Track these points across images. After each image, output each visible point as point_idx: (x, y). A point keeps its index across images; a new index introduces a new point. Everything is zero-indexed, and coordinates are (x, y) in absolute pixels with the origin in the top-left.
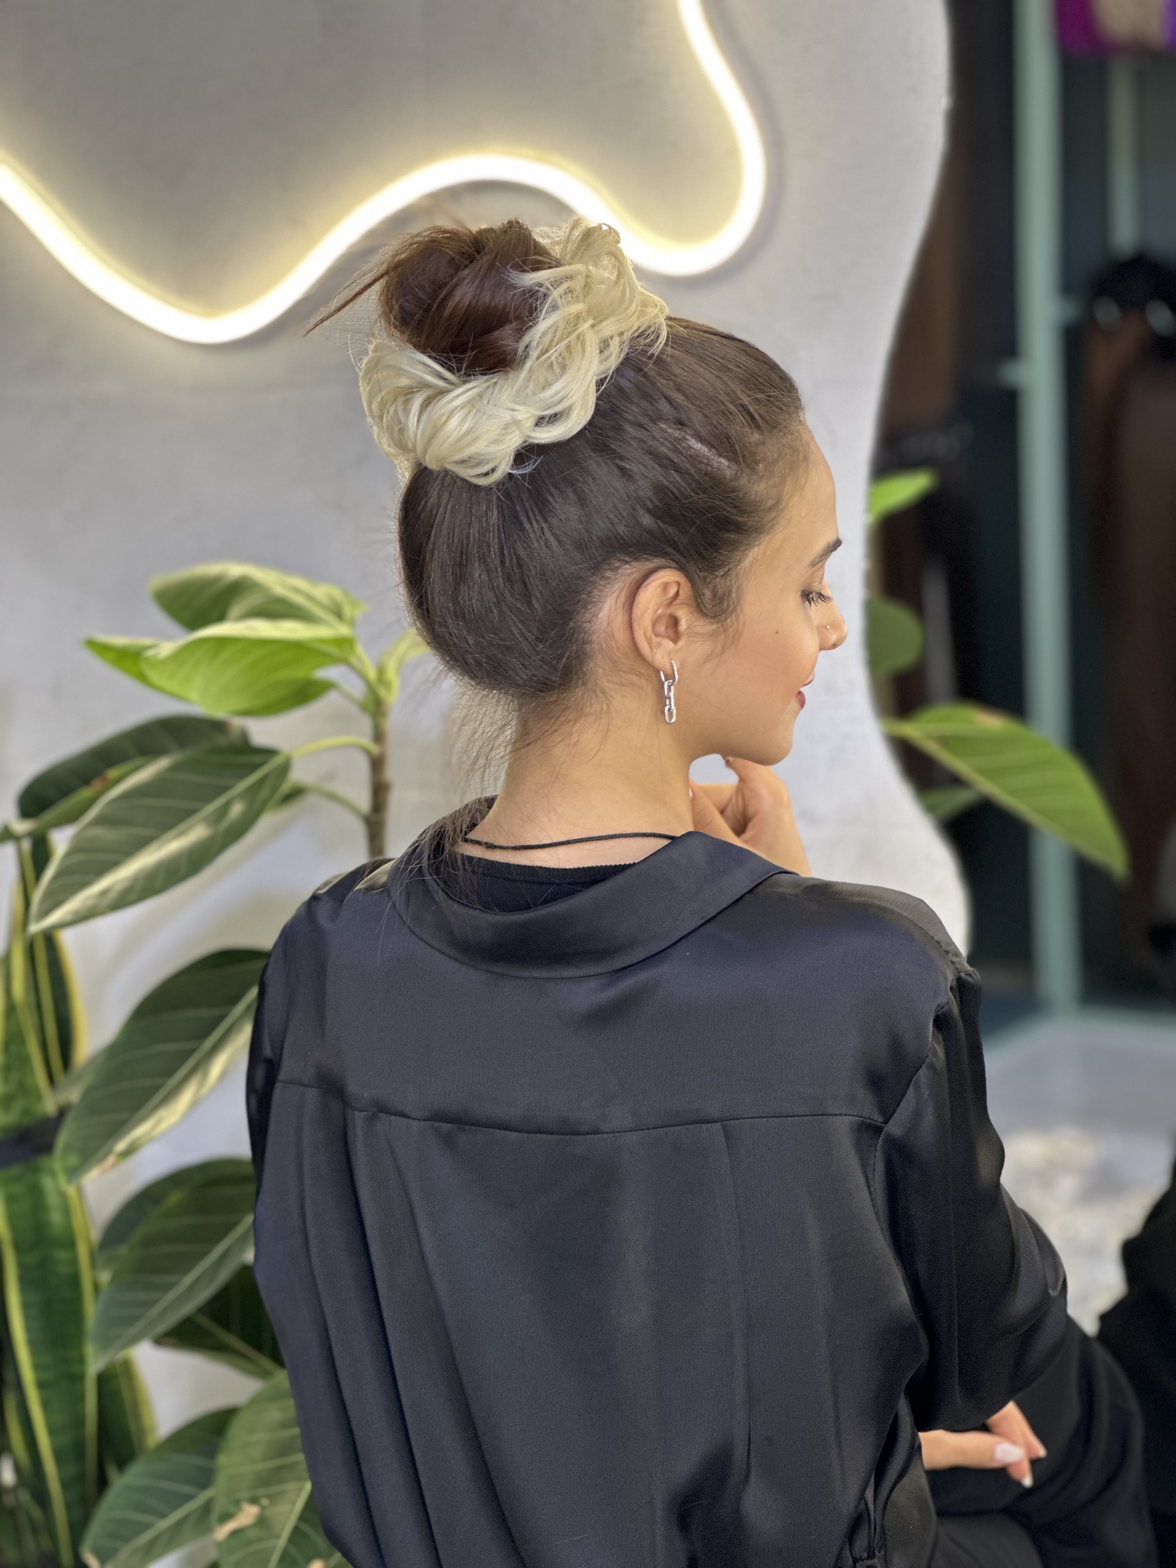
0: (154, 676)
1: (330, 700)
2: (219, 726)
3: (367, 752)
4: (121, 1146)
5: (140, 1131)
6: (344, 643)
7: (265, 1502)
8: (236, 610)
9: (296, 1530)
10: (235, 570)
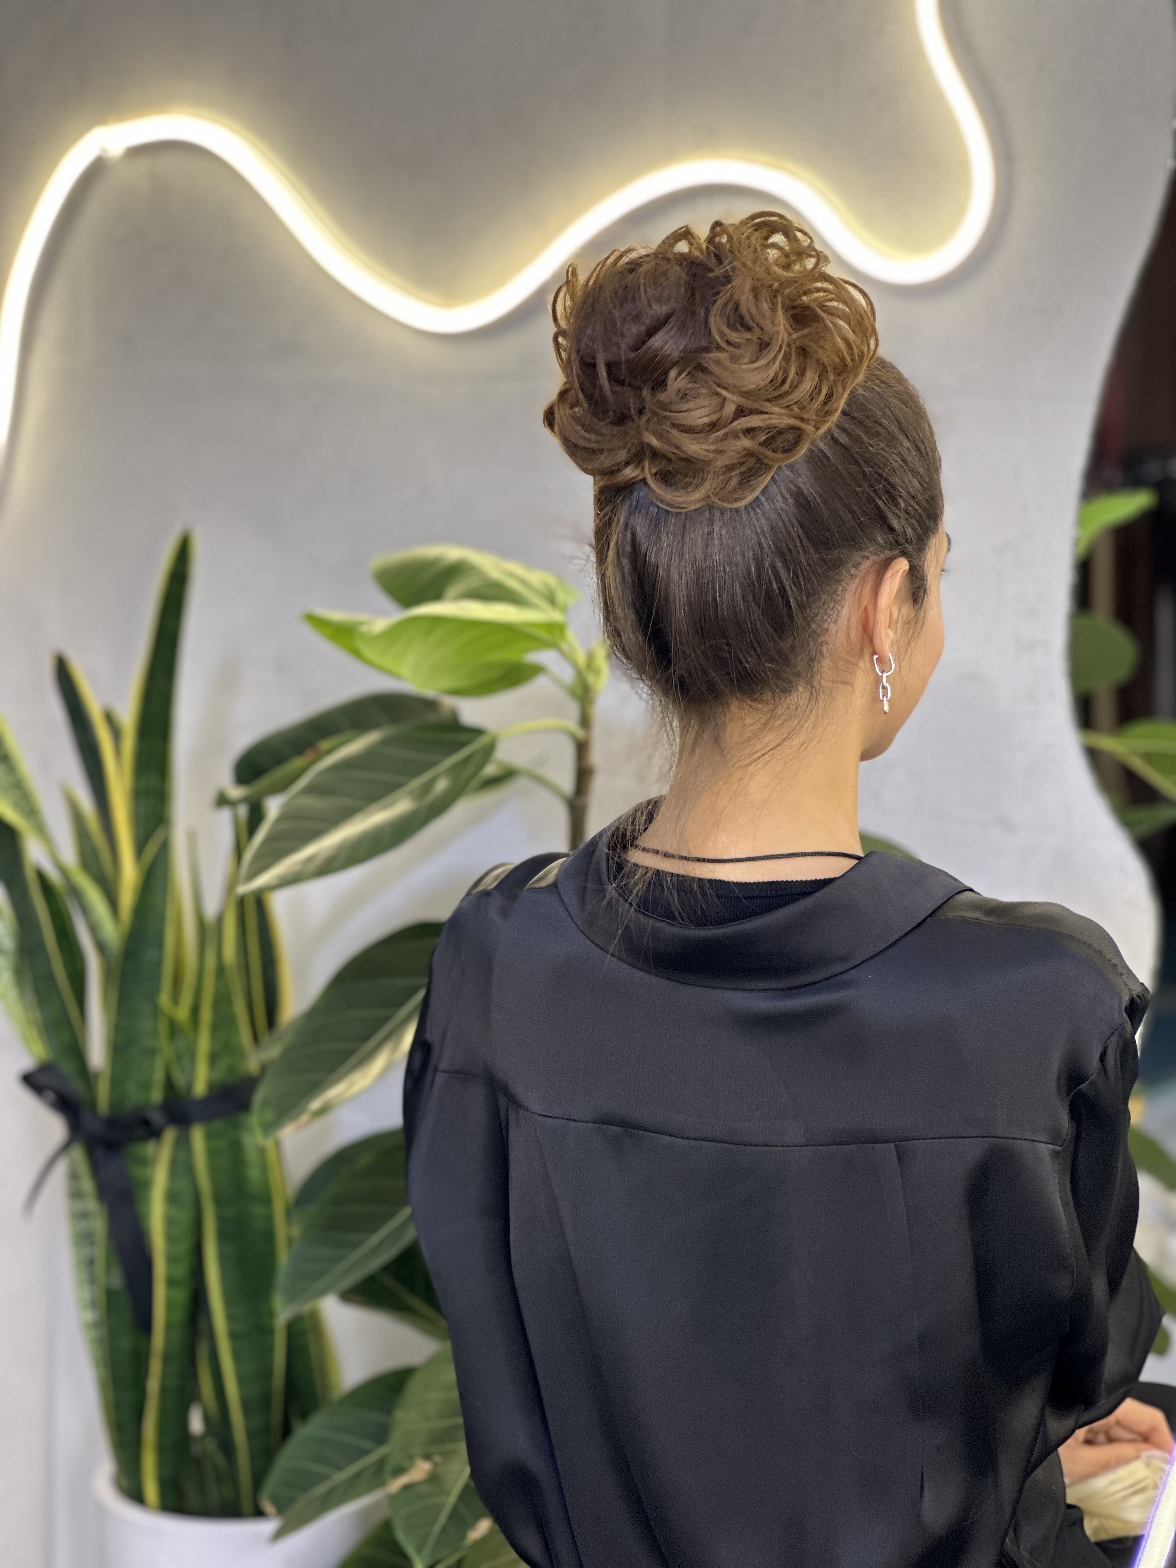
0: (368, 651)
1: (539, 685)
2: (430, 705)
3: (573, 736)
4: (315, 1104)
5: (334, 1092)
6: (555, 630)
7: (438, 1459)
8: (453, 590)
10: (453, 553)
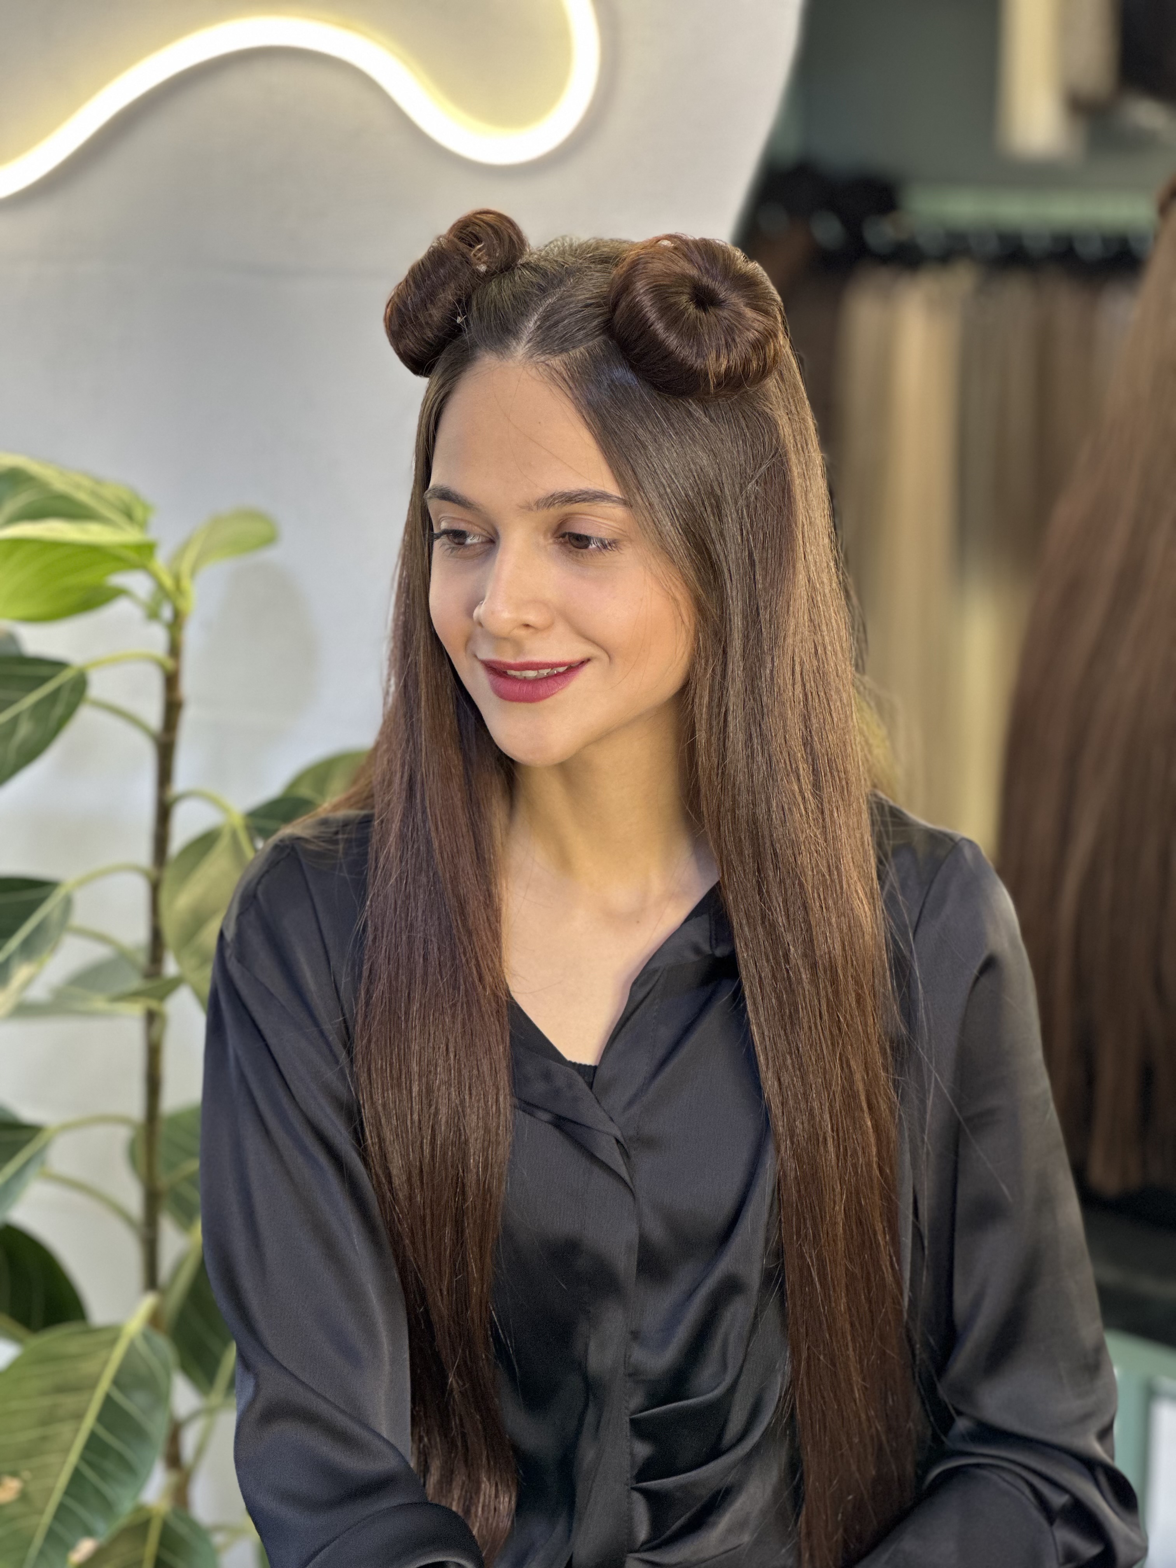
3: (161, 666)
6: (147, 549)
7: (26, 1474)
9: (62, 1508)
10: (6, 461)
